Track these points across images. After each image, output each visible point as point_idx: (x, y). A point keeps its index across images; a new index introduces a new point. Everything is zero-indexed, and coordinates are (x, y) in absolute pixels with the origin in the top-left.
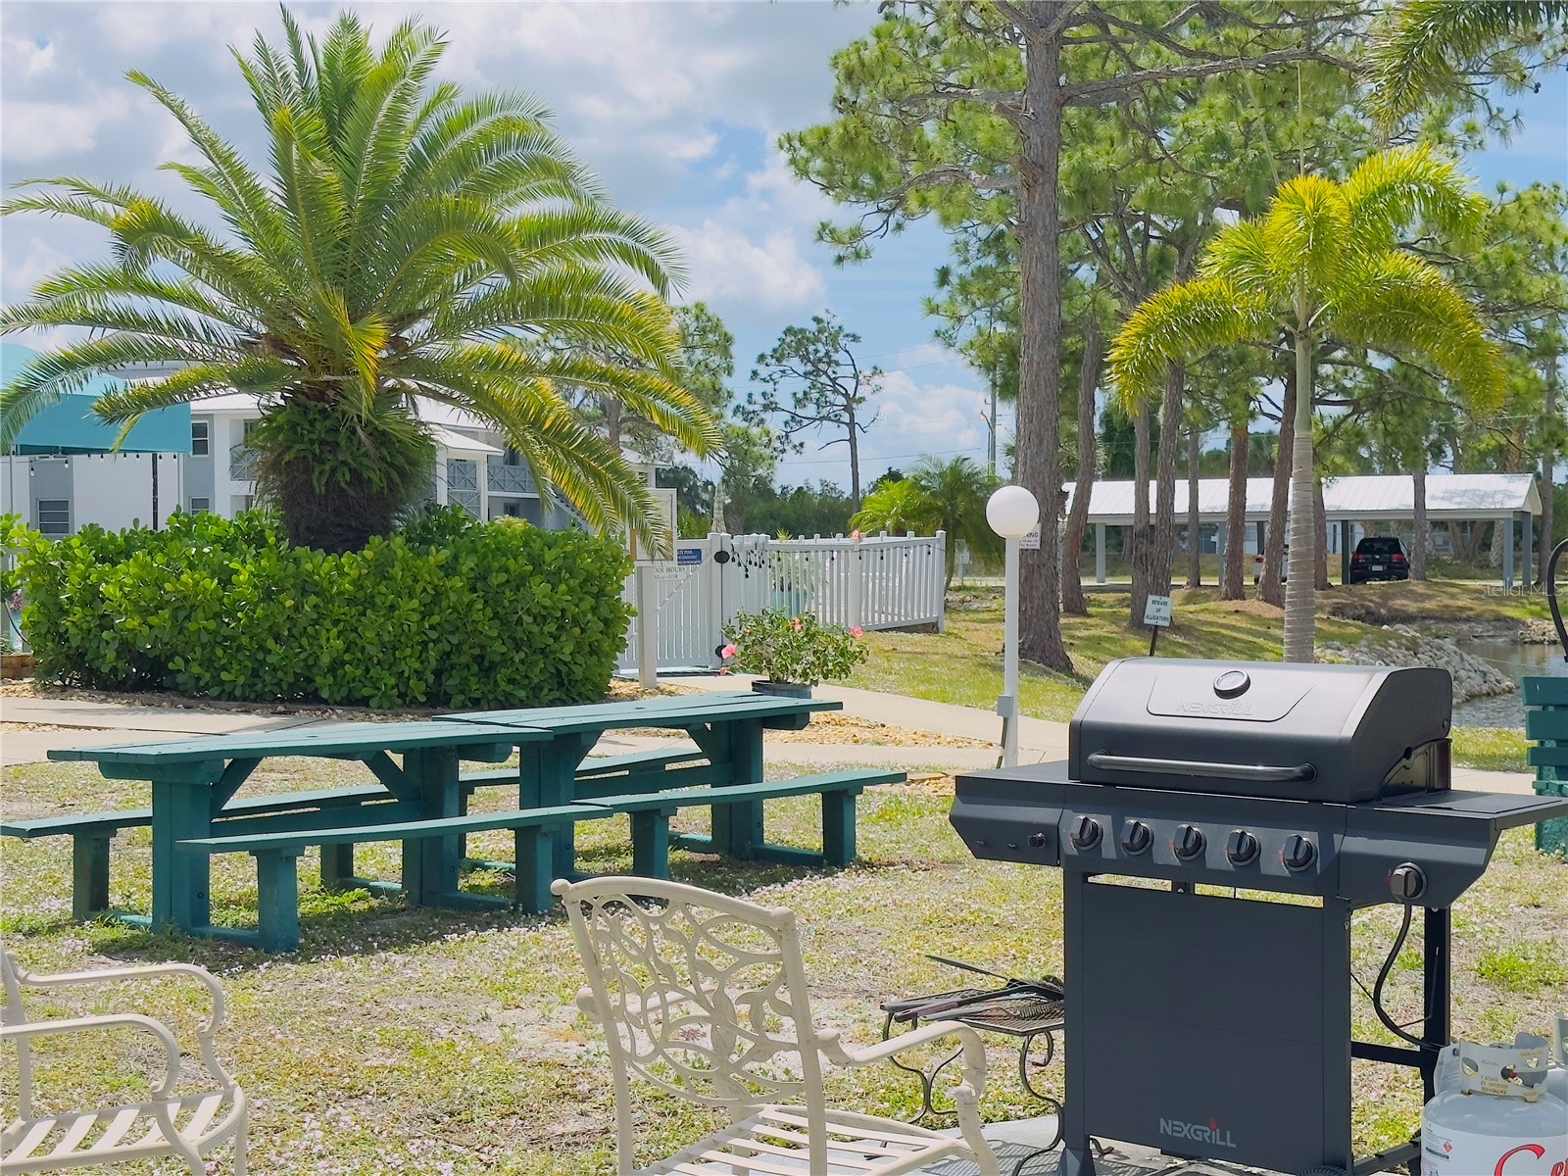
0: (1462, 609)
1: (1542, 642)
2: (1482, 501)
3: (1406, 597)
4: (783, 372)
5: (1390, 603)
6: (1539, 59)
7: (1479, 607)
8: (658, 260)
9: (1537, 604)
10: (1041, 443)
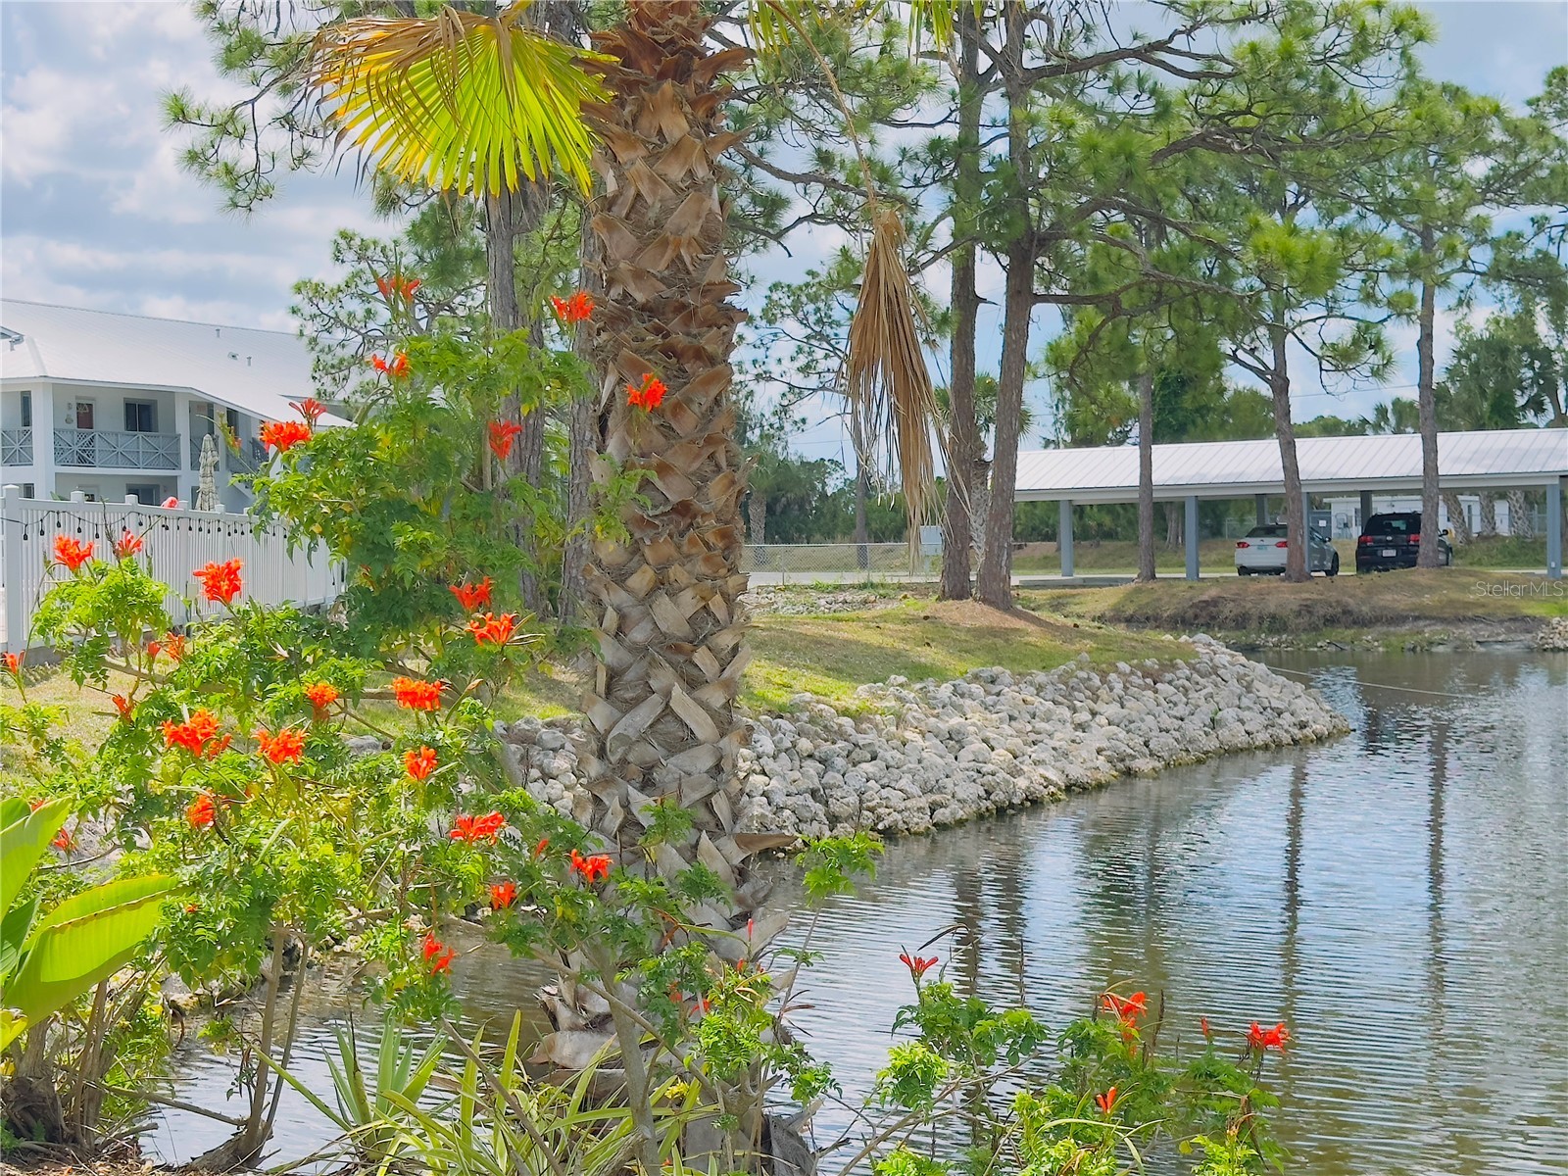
3: (1404, 591)
4: (775, 335)
7: (1493, 602)
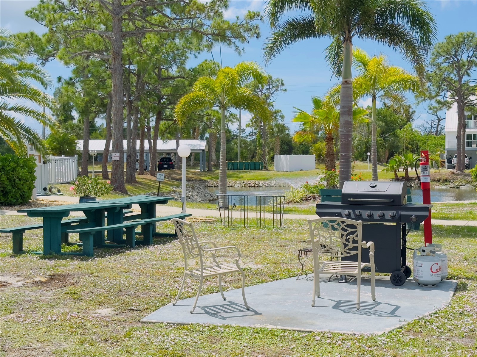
0: (191, 177)
1: (212, 186)
2: (194, 147)
3: (176, 174)
5: (172, 176)
6: (249, 35)
7: (195, 177)
8: (44, 79)
9: (210, 176)
10: (119, 130)
